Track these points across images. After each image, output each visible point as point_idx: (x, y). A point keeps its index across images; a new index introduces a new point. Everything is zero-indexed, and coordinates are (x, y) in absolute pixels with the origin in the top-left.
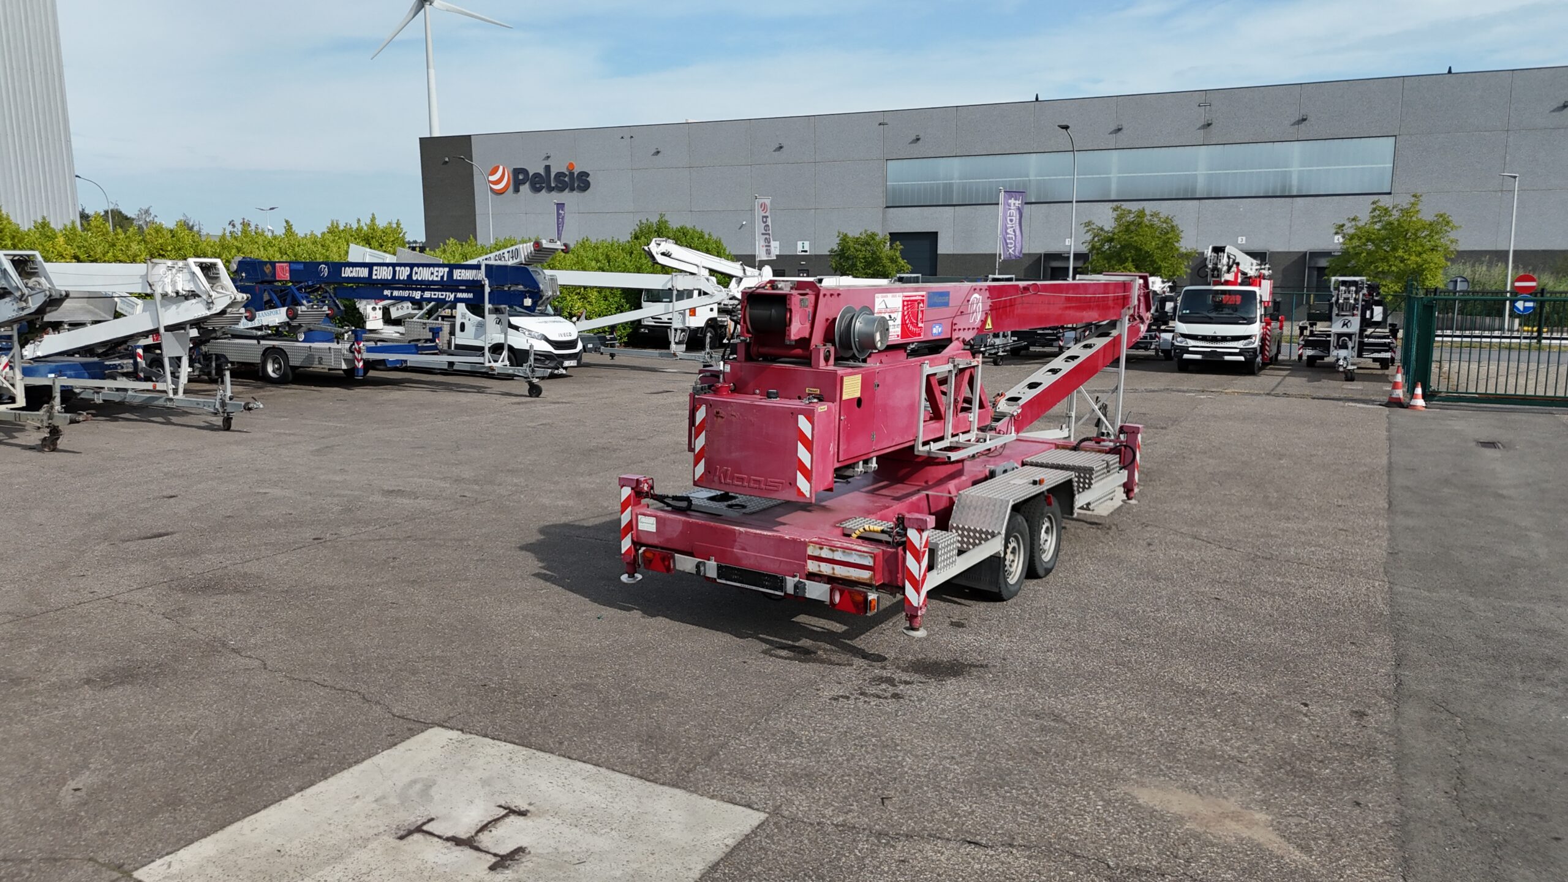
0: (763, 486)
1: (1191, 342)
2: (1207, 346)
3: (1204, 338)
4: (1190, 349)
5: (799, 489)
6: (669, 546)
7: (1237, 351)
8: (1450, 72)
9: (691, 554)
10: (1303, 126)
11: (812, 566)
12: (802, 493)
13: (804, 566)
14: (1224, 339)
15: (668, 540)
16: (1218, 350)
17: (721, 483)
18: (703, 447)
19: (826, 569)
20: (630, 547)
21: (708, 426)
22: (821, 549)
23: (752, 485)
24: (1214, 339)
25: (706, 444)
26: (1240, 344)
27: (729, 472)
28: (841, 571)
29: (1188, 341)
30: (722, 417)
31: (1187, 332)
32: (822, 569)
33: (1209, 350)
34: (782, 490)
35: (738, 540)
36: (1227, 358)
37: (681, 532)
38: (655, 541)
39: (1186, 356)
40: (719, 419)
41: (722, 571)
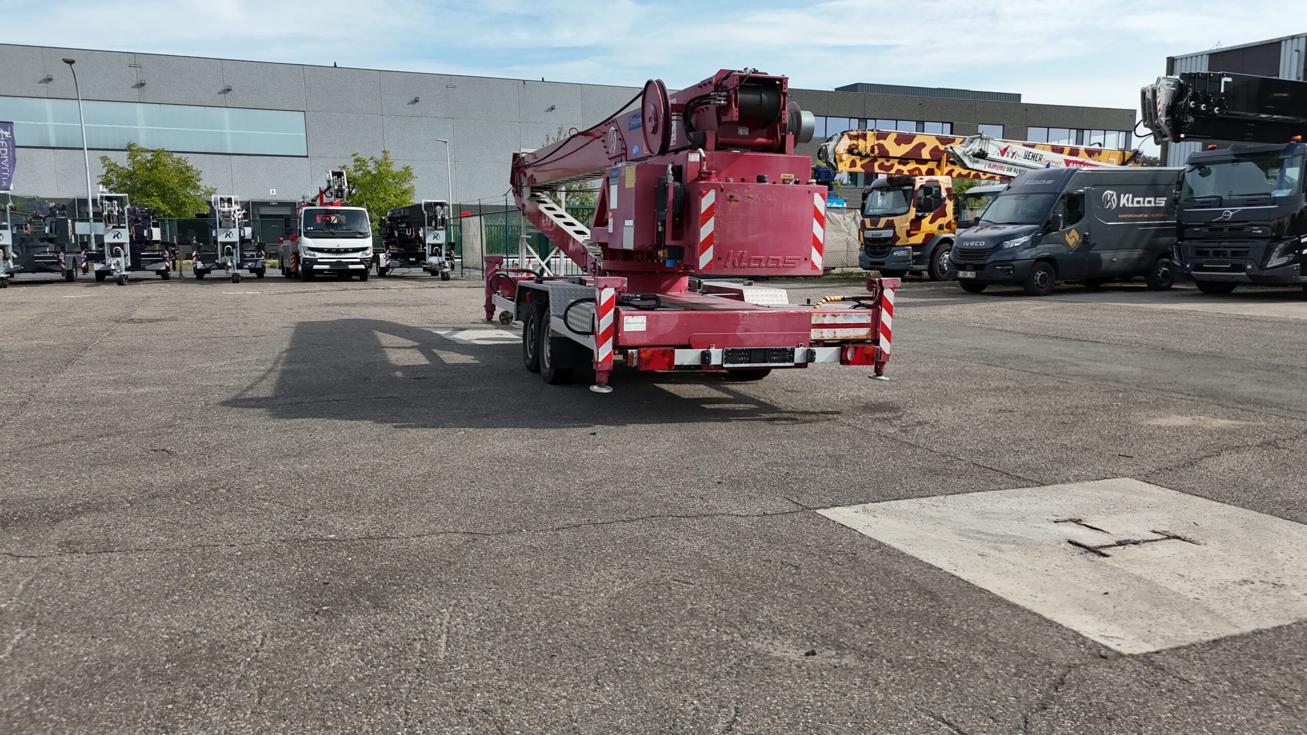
0: (781, 265)
1: (318, 255)
2: (335, 259)
3: (329, 251)
5: (813, 263)
6: (662, 342)
7: (359, 260)
8: (335, 66)
9: (689, 347)
10: (228, 95)
11: (815, 334)
12: (816, 266)
13: (809, 335)
14: (346, 251)
15: (661, 337)
16: (343, 260)
17: (735, 267)
18: (712, 234)
19: (827, 334)
20: (611, 353)
21: (717, 212)
22: (824, 316)
23: (770, 264)
24: (338, 251)
25: (715, 230)
26: (359, 255)
27: (745, 255)
28: (841, 334)
29: (316, 253)
30: (737, 201)
31: (314, 246)
32: (824, 335)
33: (335, 260)
34: (799, 265)
35: (742, 322)
36: (351, 267)
37: (677, 326)
38: (645, 341)
39: (316, 267)
40: (733, 203)
41: (729, 356)
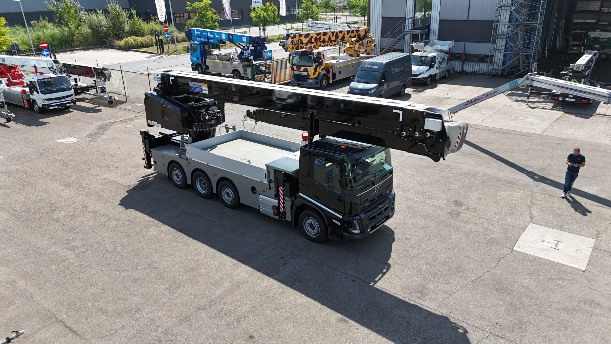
1: (50, 102)
2: (58, 102)
3: (56, 99)
4: (52, 104)
7: (70, 101)
14: (64, 97)
16: (63, 102)
24: (60, 98)
26: (69, 99)
31: (47, 98)
36: (67, 105)
39: (51, 108)
